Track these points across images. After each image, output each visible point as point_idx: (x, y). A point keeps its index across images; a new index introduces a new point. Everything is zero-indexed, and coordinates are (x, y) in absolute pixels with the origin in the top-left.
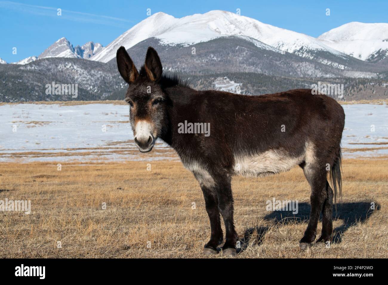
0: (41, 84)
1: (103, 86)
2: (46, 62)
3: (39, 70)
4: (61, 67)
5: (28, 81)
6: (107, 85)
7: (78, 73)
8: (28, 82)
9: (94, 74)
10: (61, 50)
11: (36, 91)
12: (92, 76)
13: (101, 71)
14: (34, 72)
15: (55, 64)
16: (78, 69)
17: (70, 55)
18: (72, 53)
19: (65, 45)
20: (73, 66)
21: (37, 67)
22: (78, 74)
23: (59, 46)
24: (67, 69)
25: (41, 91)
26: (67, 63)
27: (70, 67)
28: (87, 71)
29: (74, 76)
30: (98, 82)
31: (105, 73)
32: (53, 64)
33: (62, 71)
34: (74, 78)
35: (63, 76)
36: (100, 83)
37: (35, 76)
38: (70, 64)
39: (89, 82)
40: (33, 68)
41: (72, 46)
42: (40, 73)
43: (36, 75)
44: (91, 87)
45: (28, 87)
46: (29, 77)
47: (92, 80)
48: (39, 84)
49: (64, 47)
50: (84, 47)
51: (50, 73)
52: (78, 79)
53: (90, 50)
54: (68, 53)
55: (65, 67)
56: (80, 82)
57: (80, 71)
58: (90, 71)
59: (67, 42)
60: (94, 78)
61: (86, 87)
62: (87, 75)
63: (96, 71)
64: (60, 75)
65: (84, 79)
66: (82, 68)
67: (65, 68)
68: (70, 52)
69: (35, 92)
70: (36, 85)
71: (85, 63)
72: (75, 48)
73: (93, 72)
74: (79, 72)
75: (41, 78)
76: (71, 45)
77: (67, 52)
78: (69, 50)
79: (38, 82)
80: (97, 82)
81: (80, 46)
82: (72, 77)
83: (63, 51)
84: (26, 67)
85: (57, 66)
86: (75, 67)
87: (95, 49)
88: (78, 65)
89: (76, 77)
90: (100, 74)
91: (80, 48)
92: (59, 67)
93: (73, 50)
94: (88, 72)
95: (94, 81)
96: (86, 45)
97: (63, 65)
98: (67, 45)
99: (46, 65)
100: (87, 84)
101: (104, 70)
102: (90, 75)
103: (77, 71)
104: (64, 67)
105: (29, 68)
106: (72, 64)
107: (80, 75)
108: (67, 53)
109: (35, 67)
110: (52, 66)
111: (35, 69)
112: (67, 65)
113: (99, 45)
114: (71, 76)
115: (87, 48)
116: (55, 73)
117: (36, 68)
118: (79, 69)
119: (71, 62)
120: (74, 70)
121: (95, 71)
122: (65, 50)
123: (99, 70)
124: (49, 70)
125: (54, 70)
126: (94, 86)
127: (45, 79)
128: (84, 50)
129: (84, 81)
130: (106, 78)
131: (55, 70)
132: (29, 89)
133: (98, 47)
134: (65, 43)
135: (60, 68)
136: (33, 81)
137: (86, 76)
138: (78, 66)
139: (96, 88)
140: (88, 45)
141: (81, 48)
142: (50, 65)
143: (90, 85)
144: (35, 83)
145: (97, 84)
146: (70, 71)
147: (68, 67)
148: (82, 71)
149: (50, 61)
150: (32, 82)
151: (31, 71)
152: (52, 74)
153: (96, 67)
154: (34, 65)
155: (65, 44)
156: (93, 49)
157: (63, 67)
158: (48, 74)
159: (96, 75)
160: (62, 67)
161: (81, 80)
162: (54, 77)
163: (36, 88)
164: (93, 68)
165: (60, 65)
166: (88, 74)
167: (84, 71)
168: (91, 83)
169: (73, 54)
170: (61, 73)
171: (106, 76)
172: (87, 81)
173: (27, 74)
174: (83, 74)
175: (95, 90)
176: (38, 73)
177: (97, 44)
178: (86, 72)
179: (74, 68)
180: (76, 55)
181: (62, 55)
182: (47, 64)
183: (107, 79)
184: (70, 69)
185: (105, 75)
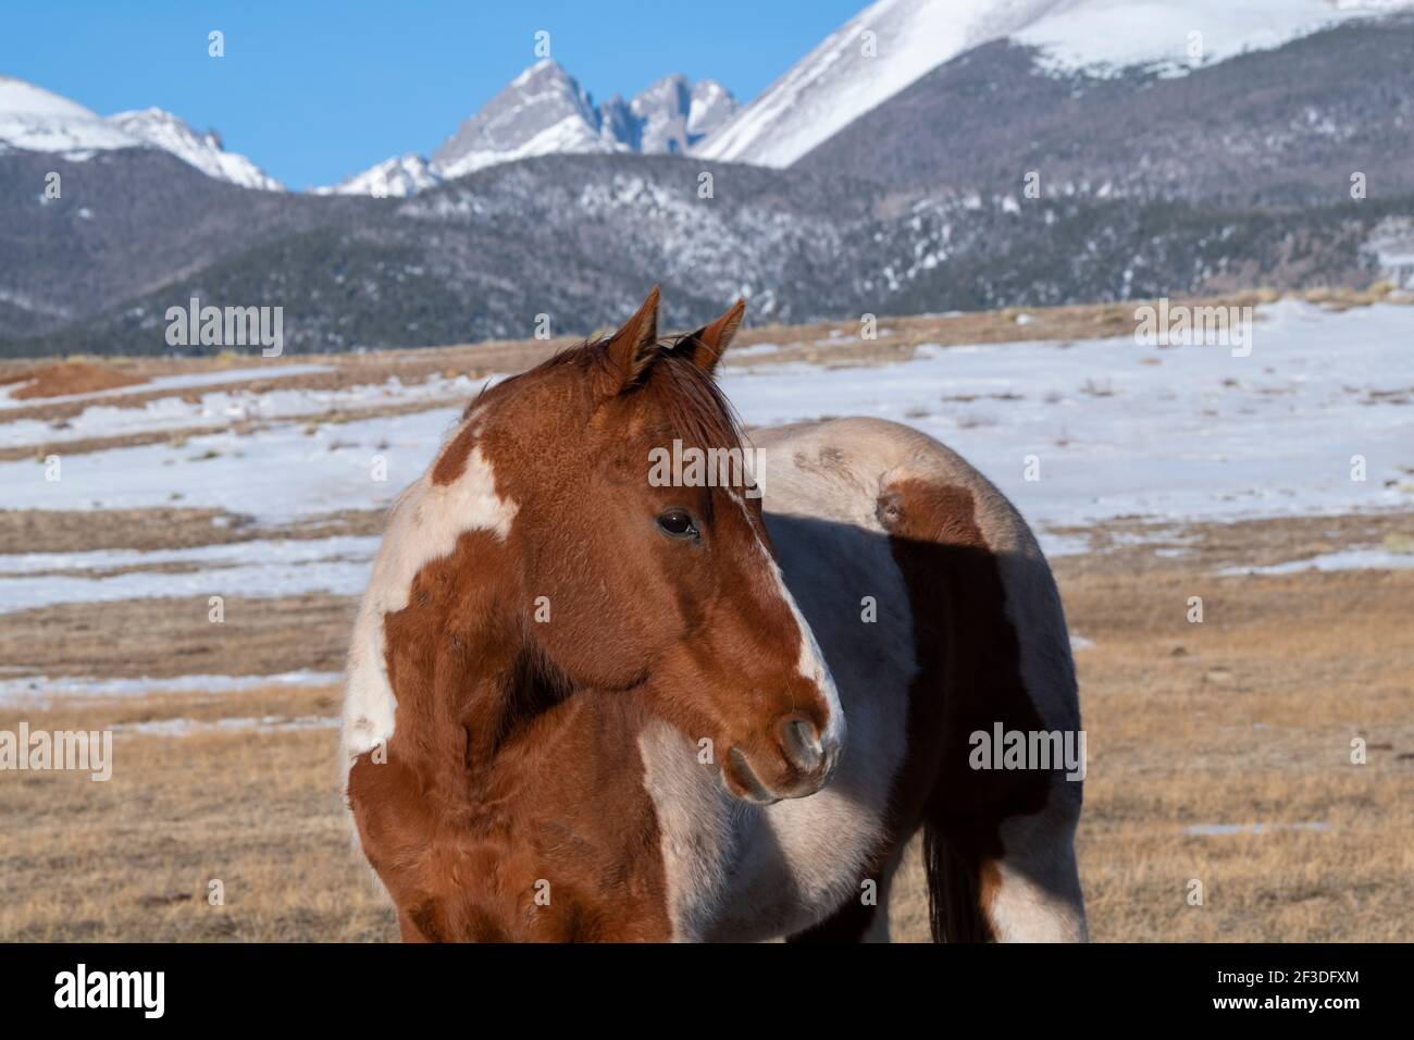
0: (514, 281)
1: (800, 285)
2: (524, 175)
3: (495, 217)
4: (592, 197)
5: (454, 268)
6: (824, 278)
7: (676, 224)
8: (452, 276)
9: (753, 229)
10: (537, 120)
12: (745, 235)
13: (784, 211)
14: (473, 225)
15: (565, 185)
16: (678, 206)
17: (580, 142)
18: (590, 131)
19: (556, 95)
20: (650, 194)
21: (482, 204)
22: (679, 229)
23: (529, 100)
24: (625, 206)
25: (517, 318)
26: (619, 180)
27: (637, 197)
28: (717, 213)
29: (658, 240)
30: (777, 267)
31: (806, 221)
32: (554, 183)
33: (601, 220)
34: (657, 249)
35: (607, 243)
36: (786, 267)
37: (481, 245)
38: (637, 185)
39: (734, 267)
40: (463, 207)
41: (589, 98)
42: (498, 227)
43: (486, 240)
44: (747, 291)
45: (454, 298)
46: (454, 250)
47: (746, 256)
48: (506, 284)
49: (552, 104)
50: (644, 103)
51: (548, 230)
52: (677, 252)
53: (671, 116)
54: (571, 133)
55: (613, 196)
56: (690, 268)
57: (688, 216)
58: (734, 211)
59: (562, 80)
60: (752, 245)
61: (720, 293)
62: (720, 231)
63: (762, 215)
64: (594, 239)
65: (707, 252)
67: (615, 204)
68: (580, 130)
70: (492, 289)
72: (603, 111)
73: (745, 217)
74: (681, 218)
75: (508, 256)
76: (583, 95)
77: (567, 128)
78: (574, 121)
79: (497, 271)
80: (770, 267)
81: (626, 98)
82: (650, 245)
83: (547, 127)
84: (431, 205)
85: (574, 195)
86: (661, 197)
87: (698, 108)
88: (674, 186)
89: (669, 245)
90: (783, 225)
91: (623, 109)
92: (585, 200)
93: (595, 119)
94: (725, 219)
95: (753, 261)
96: (650, 91)
97: (604, 190)
98: (567, 97)
99: (523, 193)
100: (722, 276)
101: (798, 208)
102: (736, 231)
103: (671, 215)
104: (607, 199)
105: (444, 207)
106: (645, 183)
107: (689, 233)
108: (565, 135)
109: (471, 205)
110: (553, 197)
111: (474, 213)
112: (621, 188)
114: (644, 243)
115: (655, 108)
116: (571, 230)
117: (478, 208)
118: (681, 207)
119: (639, 174)
120: (659, 210)
121: (755, 214)
122: (554, 122)
123: (776, 208)
124: (539, 215)
125: (562, 213)
126: (759, 287)
127: (529, 258)
128: (645, 121)
129: (707, 260)
130: (813, 242)
131: (569, 215)
132: (461, 309)
133: (712, 101)
134: (553, 88)
135: (591, 203)
136: (475, 268)
137: (714, 237)
138: (675, 191)
139: (768, 293)
140: (665, 91)
141: (630, 106)
142: (540, 189)
143: (740, 282)
144: (486, 279)
145: (770, 276)
146: (638, 216)
147: (627, 197)
148: (696, 215)
149: (540, 173)
150: (471, 275)
151: (456, 224)
152: (554, 232)
153: (761, 191)
154: (466, 196)
155: (556, 92)
156: (684, 108)
157: (601, 196)
158: (538, 234)
159: (761, 234)
160: (598, 200)
161: (694, 257)
162: (565, 249)
163: (494, 304)
164: (743, 198)
165: (589, 188)
166: (724, 229)
167: (704, 217)
168: (742, 270)
169: (595, 140)
170: (598, 230)
171: (812, 234)
172: (724, 260)
173: (442, 237)
174: (702, 227)
175: (763, 303)
176: (491, 232)
177: (709, 88)
178: (713, 220)
179: (655, 204)
180: (607, 142)
181: (544, 143)
182: (527, 188)
183: (816, 252)
184: (637, 206)
185: (805, 230)
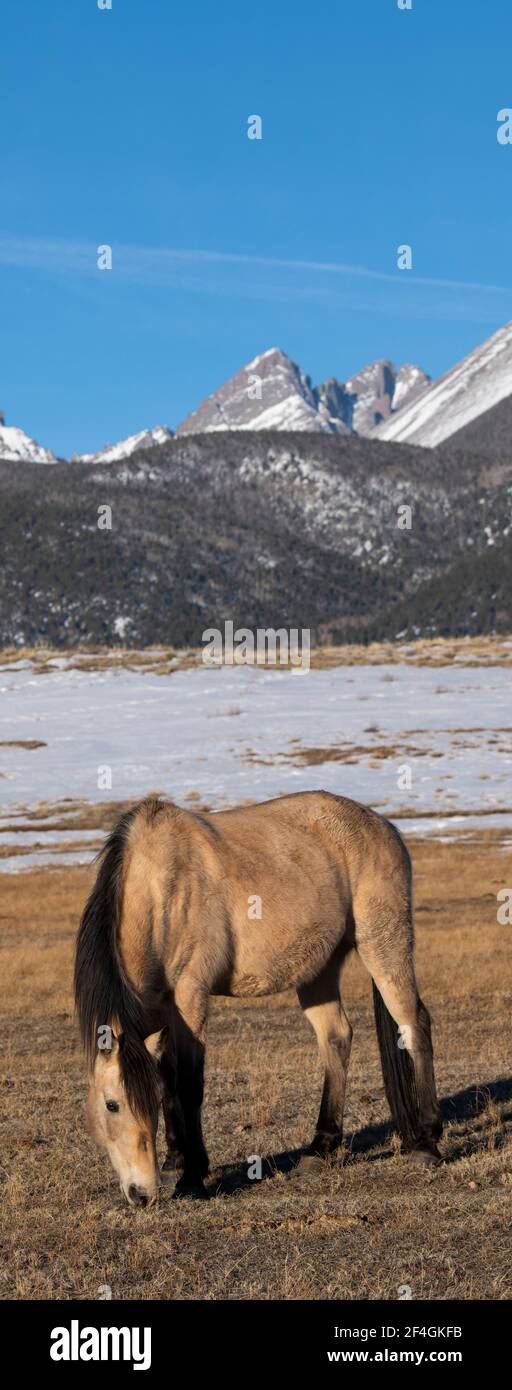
0: (170, 537)
1: (412, 541)
2: (194, 449)
3: (166, 484)
4: (248, 467)
5: (122, 526)
6: (432, 535)
7: (316, 490)
8: (119, 533)
9: (378, 494)
10: (264, 399)
11: (153, 567)
12: (371, 499)
13: (406, 480)
14: (146, 489)
15: (226, 458)
16: (318, 475)
17: (296, 420)
18: (309, 408)
19: (280, 377)
20: (297, 465)
21: (155, 473)
22: (318, 494)
24: (275, 475)
25: (169, 567)
26: (271, 453)
27: (286, 467)
28: (350, 481)
29: (300, 504)
30: (395, 526)
31: (424, 488)
32: (217, 456)
33: (254, 486)
34: (299, 510)
35: (257, 505)
37: (149, 507)
38: (286, 457)
39: (360, 525)
40: (141, 475)
41: (308, 381)
42: (168, 493)
43: (154, 503)
44: (368, 545)
45: (119, 550)
46: (125, 512)
47: (371, 517)
48: (164, 540)
49: (277, 385)
50: (356, 384)
51: (209, 495)
52: (314, 513)
53: (378, 396)
54: (292, 410)
55: (266, 466)
56: (324, 526)
57: (325, 482)
58: (364, 479)
59: (286, 366)
60: (377, 507)
61: (346, 547)
62: (351, 496)
63: (387, 482)
64: (246, 501)
65: (340, 513)
66: (331, 471)
67: (267, 473)
68: (299, 407)
69: (145, 571)
70: (151, 543)
71: (343, 451)
72: (320, 392)
73: (374, 484)
74: (320, 485)
75: (169, 517)
76: (303, 378)
77: (289, 405)
78: (295, 400)
79: (157, 529)
80: (388, 526)
81: (340, 382)
82: (292, 506)
83: (273, 404)
84: (113, 475)
85: (233, 466)
86: (305, 468)
87: (401, 389)
88: (316, 458)
89: (308, 507)
90: (404, 490)
91: (338, 389)
92: (242, 470)
93: (313, 398)
94: (355, 487)
95: (377, 522)
96: (361, 375)
97: (258, 461)
98: (289, 379)
99: (191, 464)
100: (352, 533)
101: (417, 478)
102: (364, 496)
103: (312, 482)
104: (261, 469)
105: (125, 475)
106: (293, 456)
107: (325, 497)
108: (286, 413)
109: (147, 473)
110: (215, 468)
111: (149, 480)
112: (272, 460)
113: (415, 373)
114: (287, 505)
115: (365, 389)
116: (228, 495)
117: (152, 476)
118: (320, 476)
119: (288, 448)
120: (302, 479)
121: (381, 482)
122: (280, 401)
123: (399, 477)
124: (203, 482)
125: (222, 481)
126: (378, 543)
127: (188, 518)
128: (355, 397)
129: (338, 520)
130: (428, 505)
131: (228, 482)
132: (122, 560)
133: (412, 382)
134: (278, 372)
135: (247, 472)
136: (140, 526)
137: (347, 501)
138: (316, 463)
139: (386, 548)
140: (373, 374)
141: (344, 386)
142: (206, 461)
143: (363, 539)
144: (148, 535)
145: (389, 533)
146: (285, 483)
147: (277, 467)
148: (332, 482)
149: (208, 447)
150: (137, 532)
151: (132, 490)
152: (214, 497)
153: (388, 463)
154: (145, 466)
155: (281, 374)
156: (390, 389)
157: (256, 467)
158: (200, 497)
159: (385, 498)
160: (253, 470)
161: (328, 517)
162: (221, 510)
163: (151, 556)
164: (374, 468)
165: (246, 460)
166: (354, 494)
167: (339, 484)
168: (366, 527)
169: (314, 416)
170: (251, 495)
171: (428, 499)
172: (353, 520)
173: (117, 500)
174: (337, 492)
175: (382, 555)
176: (161, 496)
177: (408, 371)
178: (345, 487)
179: (300, 473)
180: (322, 418)
181: (268, 419)
182: (195, 459)
183: (430, 513)
184: (284, 475)
185: (422, 495)
